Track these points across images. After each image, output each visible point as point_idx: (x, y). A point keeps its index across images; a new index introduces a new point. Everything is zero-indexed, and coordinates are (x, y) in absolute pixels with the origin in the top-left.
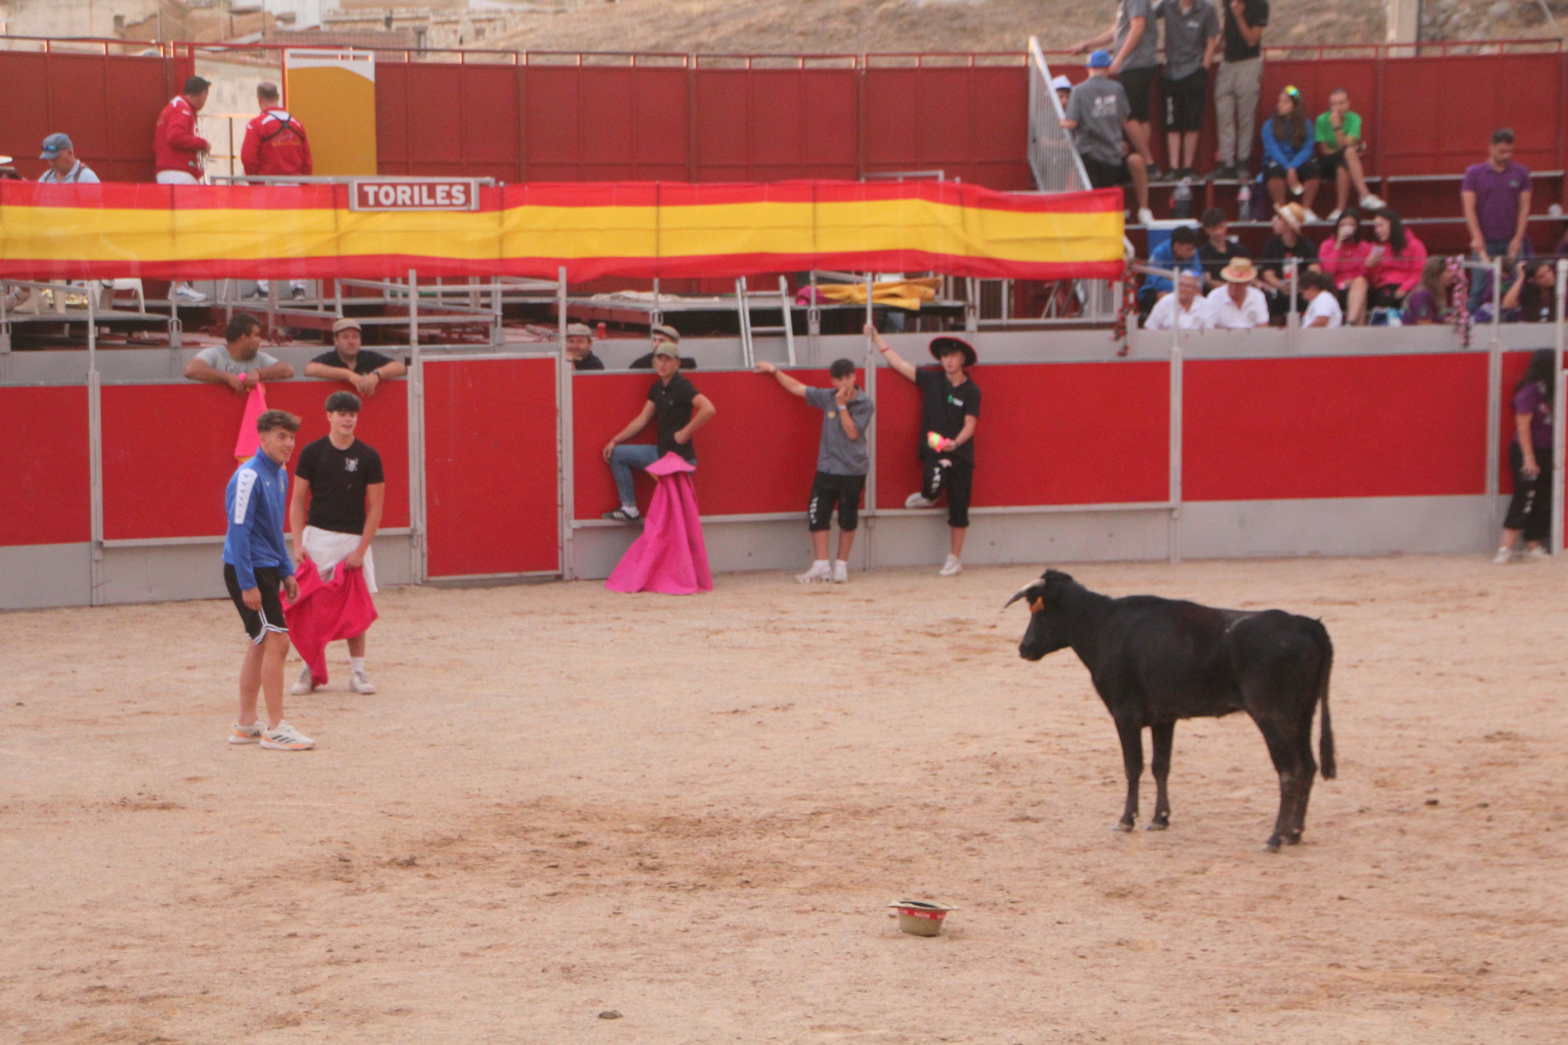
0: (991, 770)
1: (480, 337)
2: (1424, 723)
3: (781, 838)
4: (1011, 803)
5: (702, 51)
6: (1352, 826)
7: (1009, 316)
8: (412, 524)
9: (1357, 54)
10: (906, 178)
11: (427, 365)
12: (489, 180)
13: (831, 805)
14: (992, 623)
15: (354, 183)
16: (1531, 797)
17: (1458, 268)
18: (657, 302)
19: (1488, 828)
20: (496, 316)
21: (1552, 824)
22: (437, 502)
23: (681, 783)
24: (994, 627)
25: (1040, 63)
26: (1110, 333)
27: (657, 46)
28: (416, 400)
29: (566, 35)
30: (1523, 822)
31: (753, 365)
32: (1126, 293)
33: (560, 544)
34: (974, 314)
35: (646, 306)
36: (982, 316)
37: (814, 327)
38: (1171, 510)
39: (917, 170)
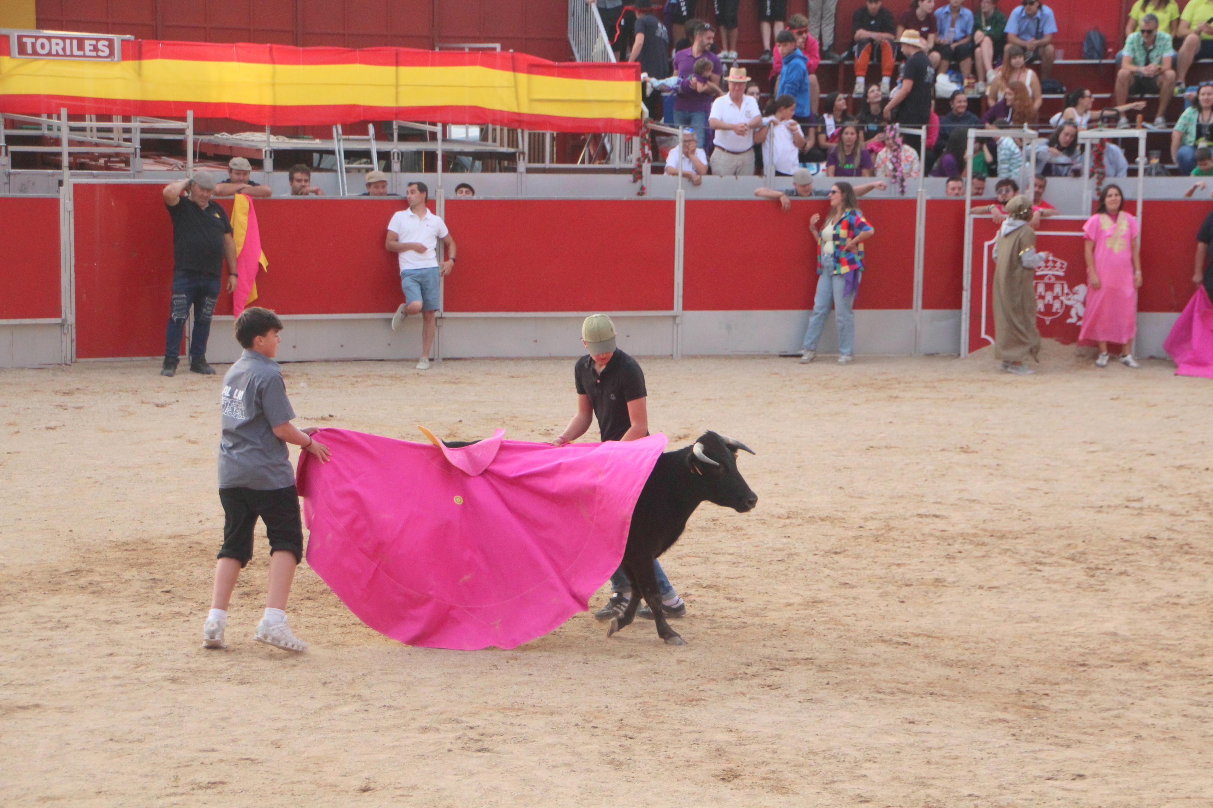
1: (123, 165)
7: (552, 161)
8: (63, 316)
10: (470, 49)
11: (76, 186)
12: (128, 37)
15: (14, 34)
17: (895, 133)
18: (269, 142)
20: (136, 149)
22: (84, 296)
26: (630, 177)
28: (67, 215)
31: (347, 194)
32: (643, 145)
34: (524, 159)
35: (260, 145)
36: (530, 162)
38: (674, 317)
39: (480, 42)
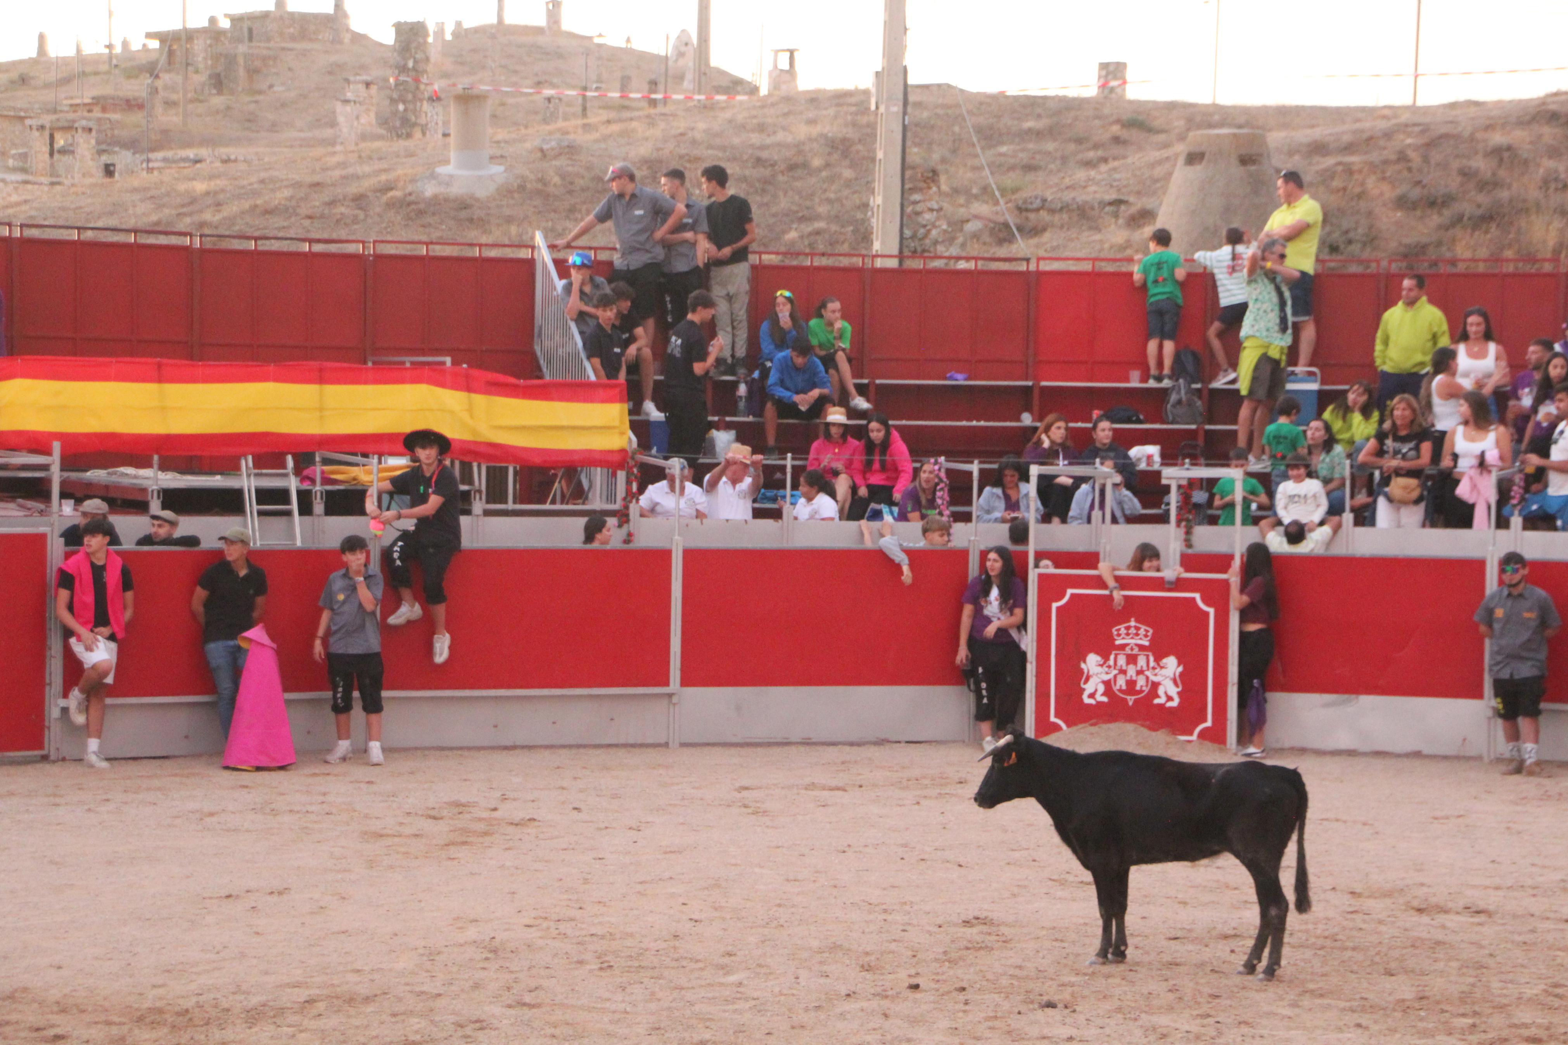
0: (489, 955)
2: (907, 908)
3: (272, 1027)
4: (509, 989)
5: (207, 231)
6: (838, 1010)
7: (515, 502)
9: (845, 262)
10: (412, 363)
13: (325, 992)
14: (493, 807)
16: (1004, 981)
17: (939, 470)
18: (157, 480)
19: (965, 1011)
21: (1023, 1008)
23: (168, 971)
24: (495, 809)
25: (545, 256)
27: (158, 223)
29: (63, 209)
30: (997, 1005)
32: (628, 479)
33: (47, 724)
34: (481, 499)
35: (145, 483)
36: (488, 502)
37: (319, 507)
38: (670, 696)
39: (424, 355)
